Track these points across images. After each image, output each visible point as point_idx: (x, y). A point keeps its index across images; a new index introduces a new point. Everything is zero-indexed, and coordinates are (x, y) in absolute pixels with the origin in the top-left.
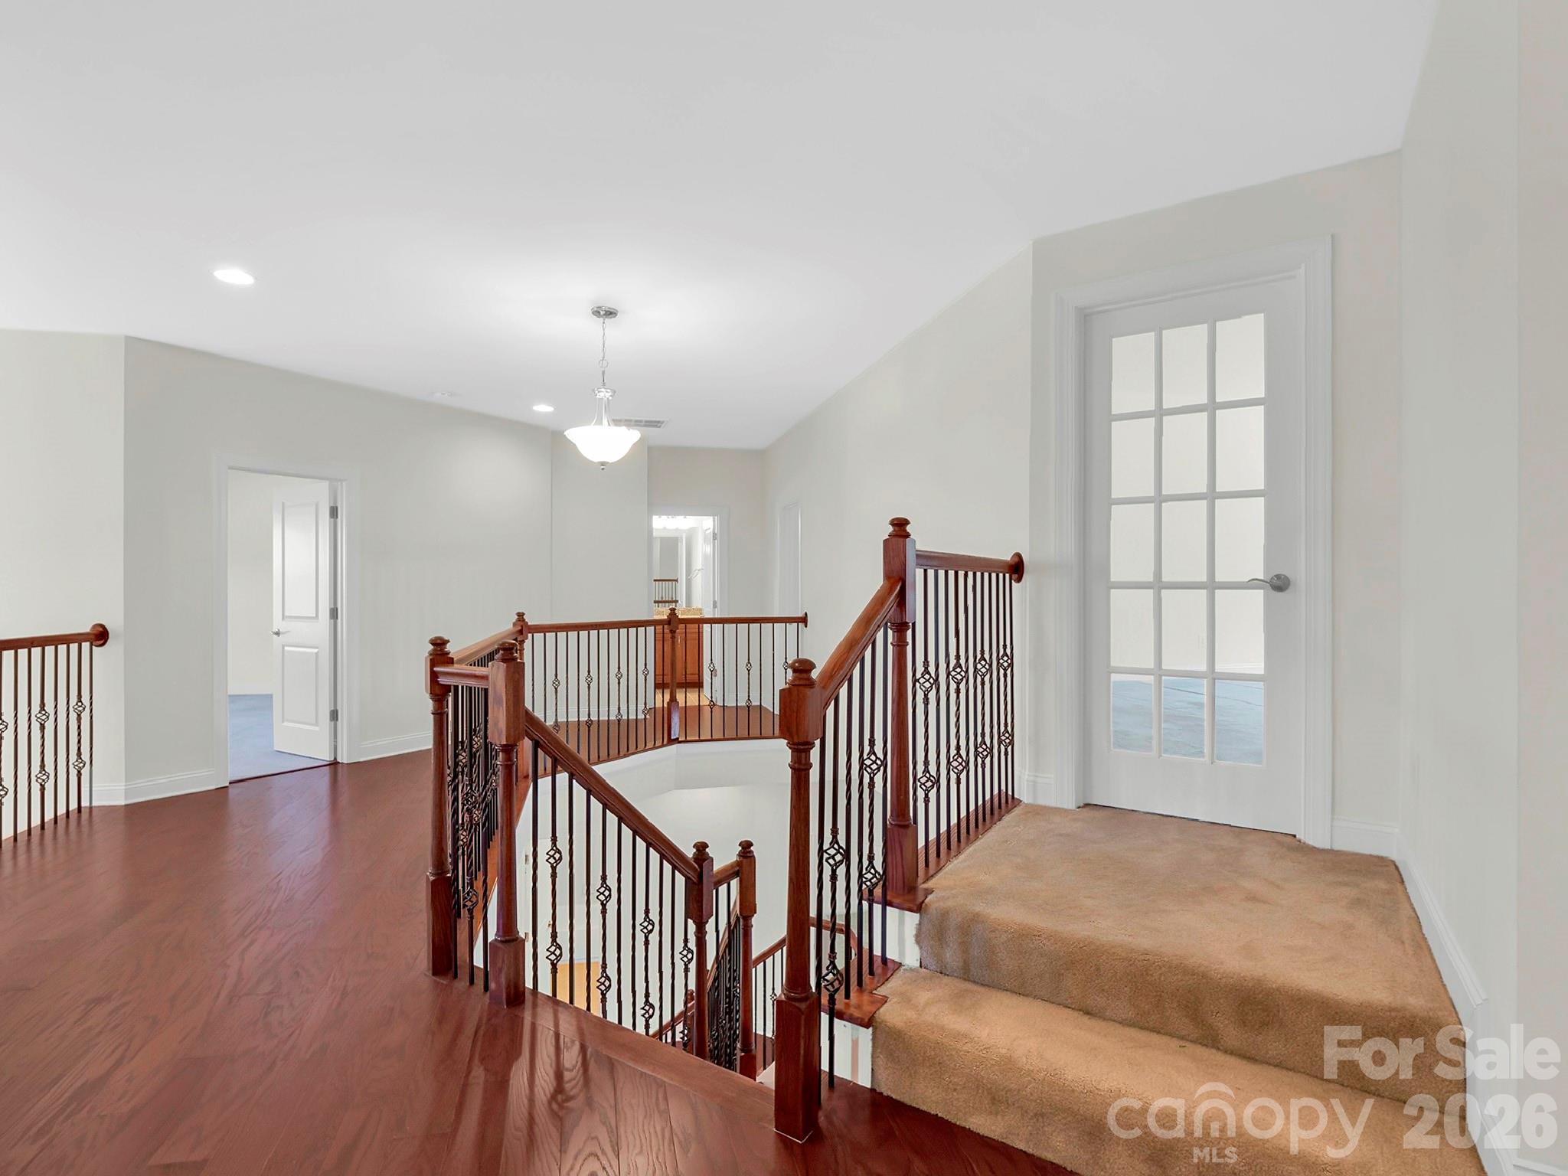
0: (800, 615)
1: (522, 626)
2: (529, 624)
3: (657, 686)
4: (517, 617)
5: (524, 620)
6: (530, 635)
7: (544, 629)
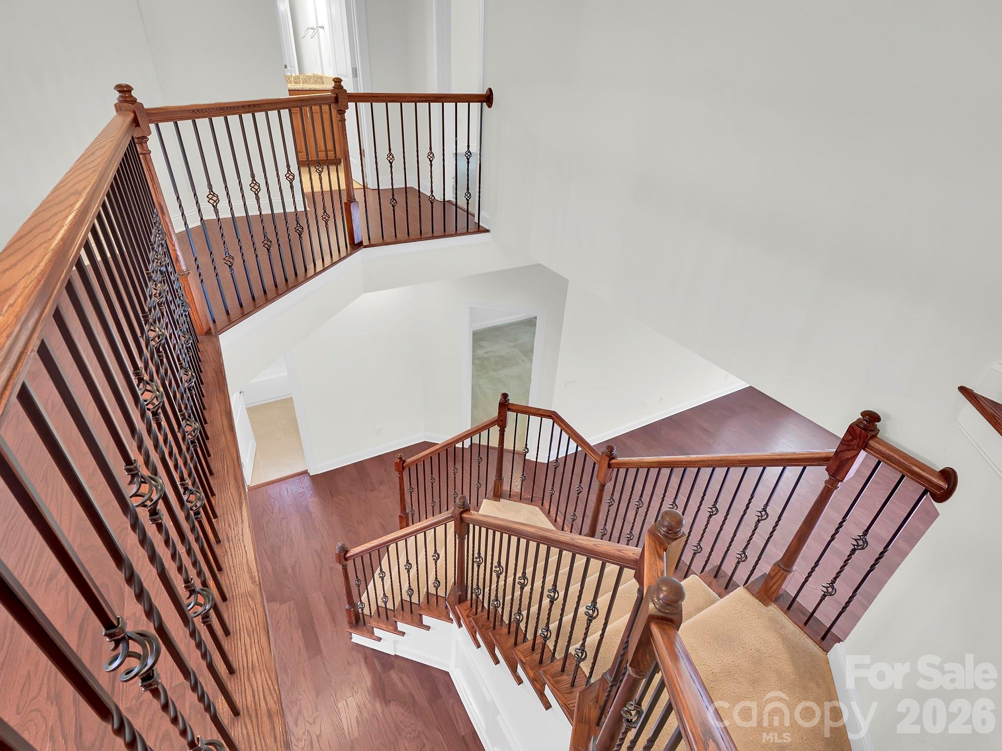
0: (483, 91)
1: (135, 113)
2: (145, 107)
3: (300, 164)
4: (118, 94)
5: (134, 101)
6: (152, 126)
7: (174, 115)
